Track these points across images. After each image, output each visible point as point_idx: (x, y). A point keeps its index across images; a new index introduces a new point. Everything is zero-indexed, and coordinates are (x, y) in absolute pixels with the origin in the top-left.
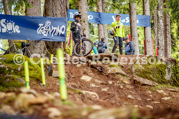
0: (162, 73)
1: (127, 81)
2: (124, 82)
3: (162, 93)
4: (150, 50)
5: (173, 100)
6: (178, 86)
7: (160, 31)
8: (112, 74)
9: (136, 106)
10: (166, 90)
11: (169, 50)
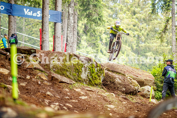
0: (78, 72)
1: (45, 77)
2: (42, 77)
3: (80, 92)
4: (59, 46)
5: (90, 99)
6: (93, 86)
7: (70, 27)
8: (30, 69)
9: (57, 104)
10: (83, 89)
11: (75, 47)
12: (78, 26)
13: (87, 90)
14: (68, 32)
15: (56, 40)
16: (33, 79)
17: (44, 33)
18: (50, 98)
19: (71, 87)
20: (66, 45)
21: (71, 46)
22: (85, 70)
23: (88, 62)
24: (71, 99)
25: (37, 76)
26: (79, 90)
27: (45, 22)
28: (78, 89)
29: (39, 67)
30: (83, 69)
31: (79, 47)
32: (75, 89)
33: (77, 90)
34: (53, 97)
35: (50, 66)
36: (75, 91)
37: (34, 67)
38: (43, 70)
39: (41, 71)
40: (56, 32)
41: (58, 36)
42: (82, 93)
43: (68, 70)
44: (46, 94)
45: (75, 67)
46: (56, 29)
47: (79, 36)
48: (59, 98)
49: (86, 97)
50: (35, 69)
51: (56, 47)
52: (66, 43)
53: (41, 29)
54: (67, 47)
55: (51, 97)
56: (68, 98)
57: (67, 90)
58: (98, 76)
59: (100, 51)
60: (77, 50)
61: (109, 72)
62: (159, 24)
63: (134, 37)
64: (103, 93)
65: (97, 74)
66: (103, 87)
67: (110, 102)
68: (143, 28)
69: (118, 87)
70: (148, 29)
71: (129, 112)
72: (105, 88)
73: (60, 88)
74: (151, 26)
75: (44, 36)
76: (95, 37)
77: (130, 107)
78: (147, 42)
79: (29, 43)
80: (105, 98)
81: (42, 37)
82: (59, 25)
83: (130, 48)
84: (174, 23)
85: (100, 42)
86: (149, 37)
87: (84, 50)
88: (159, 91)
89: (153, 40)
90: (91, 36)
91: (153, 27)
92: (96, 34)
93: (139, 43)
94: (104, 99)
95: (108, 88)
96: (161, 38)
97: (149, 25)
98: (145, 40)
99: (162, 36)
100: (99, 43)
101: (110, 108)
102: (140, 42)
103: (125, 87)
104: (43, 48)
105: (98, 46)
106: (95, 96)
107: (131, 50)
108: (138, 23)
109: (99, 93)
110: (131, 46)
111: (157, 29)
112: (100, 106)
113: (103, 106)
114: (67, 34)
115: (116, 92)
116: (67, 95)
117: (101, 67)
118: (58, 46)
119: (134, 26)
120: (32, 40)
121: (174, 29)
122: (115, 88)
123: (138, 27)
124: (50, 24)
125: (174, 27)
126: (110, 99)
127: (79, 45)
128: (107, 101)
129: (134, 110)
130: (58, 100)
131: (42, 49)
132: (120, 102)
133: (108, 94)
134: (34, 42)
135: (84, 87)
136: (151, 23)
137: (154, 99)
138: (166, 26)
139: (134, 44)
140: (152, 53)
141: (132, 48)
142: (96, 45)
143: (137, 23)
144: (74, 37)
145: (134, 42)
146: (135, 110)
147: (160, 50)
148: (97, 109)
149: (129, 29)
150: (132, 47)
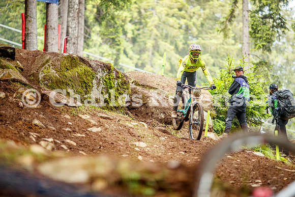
0: (87, 86)
3: (88, 120)
4: (54, 42)
5: (106, 132)
6: (112, 110)
7: (72, 12)
8: (5, 81)
9: (51, 140)
10: (94, 115)
11: (81, 45)
12: (86, 9)
13: (101, 117)
14: (70, 19)
15: (50, 32)
16: (10, 98)
17: (29, 21)
18: (39, 130)
19: (74, 112)
20: (67, 41)
21: (74, 43)
22: (98, 84)
23: (103, 69)
24: (74, 131)
25: (17, 93)
26: (88, 117)
27: (30, 2)
28: (85, 115)
29: (20, 78)
30: (94, 81)
31: (88, 45)
32: (80, 115)
33: (83, 117)
34: (44, 128)
35: (38, 76)
36: (81, 118)
37: (13, 77)
38: (28, 83)
39: (23, 84)
40: (49, 19)
41: (53, 26)
42: (93, 122)
43: (70, 82)
44: (33, 123)
45: (81, 78)
46: (49, 14)
47: (88, 27)
48: (54, 130)
49: (99, 129)
50: (14, 80)
51: (48, 44)
52: (67, 38)
53: (24, 15)
54: (68, 44)
55: (40, 128)
56: (70, 130)
57: (67, 117)
58: (120, 93)
59: (123, 52)
60: (83, 50)
61: (138, 87)
62: (222, 8)
63: (180, 28)
64: (127, 122)
65: (118, 90)
66: (128, 112)
67: (139, 137)
68: (194, 13)
69: (153, 113)
70: (203, 15)
71: (170, 154)
72: (131, 114)
73: (55, 113)
74: (207, 11)
75: (29, 26)
76: (114, 27)
77: (172, 146)
78: (201, 37)
79: (3, 37)
80: (131, 130)
81: (25, 28)
82: (54, 7)
83: (173, 47)
84: (246, 6)
85: (124, 37)
86: (204, 29)
87: (97, 50)
88: (220, 119)
89: (210, 33)
90: (108, 26)
91: (212, 13)
92: (116, 23)
93: (187, 38)
94: (129, 132)
95: (136, 115)
96: (225, 30)
97: (204, 9)
98: (198, 34)
99: (226, 27)
100: (120, 39)
101: (139, 147)
102: (190, 37)
103: (164, 113)
104: (27, 45)
105: (119, 43)
106: (115, 127)
107: (174, 50)
108: (187, 5)
109: (121, 122)
110: (174, 43)
111: (217, 15)
112: (122, 144)
113: (127, 144)
114: (68, 22)
115: (148, 121)
116: (68, 126)
117: (125, 79)
118: (51, 43)
119: (180, 10)
120: (8, 32)
121: (246, 16)
122: (147, 114)
123: (186, 11)
124: (38, 5)
125: (245, 13)
126: (140, 132)
127: (87, 42)
128: (134, 136)
129: (178, 150)
130: (51, 134)
131: (25, 47)
132: (156, 137)
133: (137, 124)
134: (11, 35)
135: (95, 112)
136: (207, 6)
137: (211, 131)
138: (233, 11)
139: (179, 40)
140: (210, 56)
141: (176, 47)
142: (116, 41)
143: (184, 6)
144: (80, 28)
145: (179, 38)
146: (180, 151)
147: (223, 50)
148: (118, 149)
149: (171, 14)
150: (176, 45)
